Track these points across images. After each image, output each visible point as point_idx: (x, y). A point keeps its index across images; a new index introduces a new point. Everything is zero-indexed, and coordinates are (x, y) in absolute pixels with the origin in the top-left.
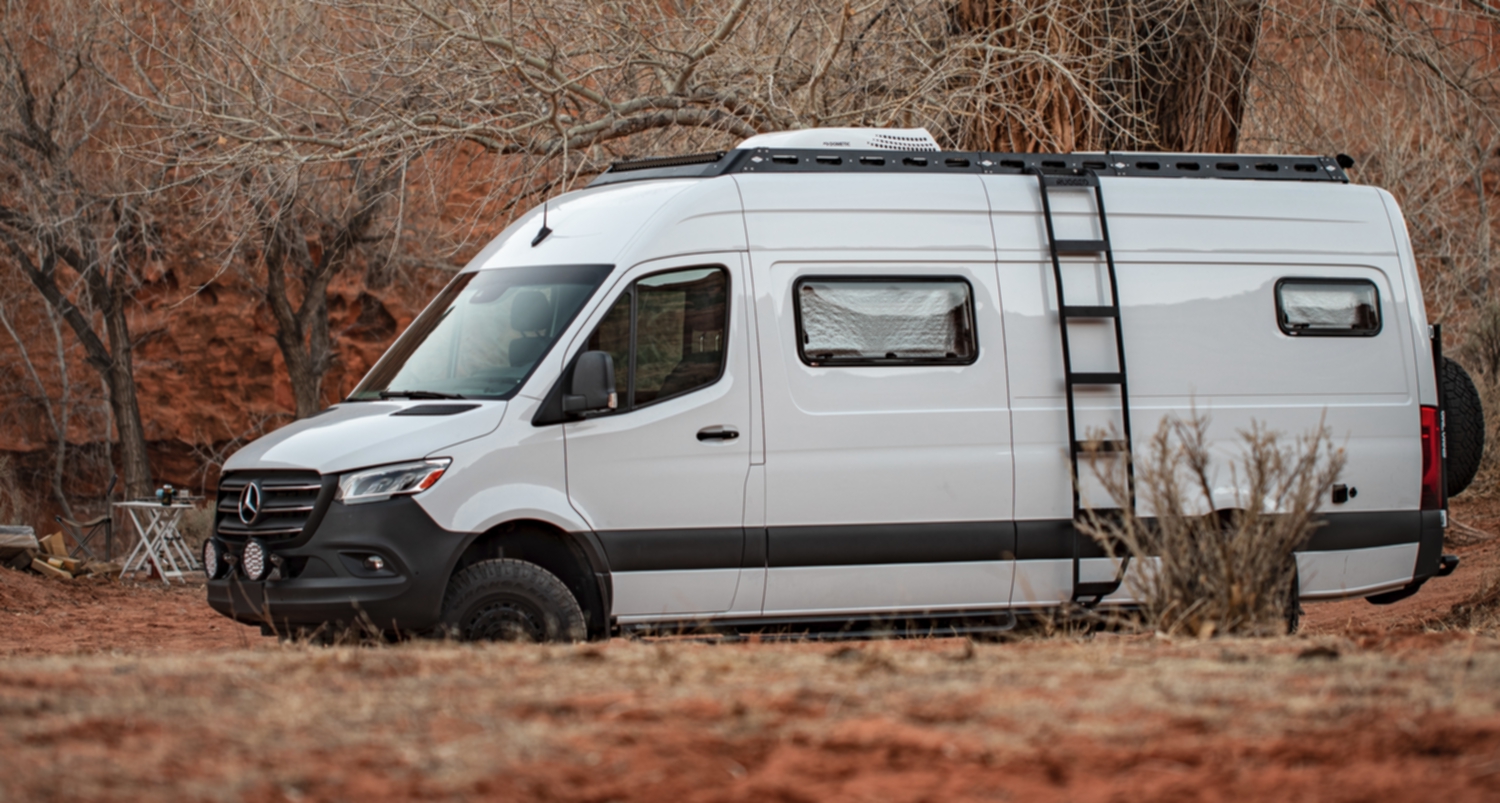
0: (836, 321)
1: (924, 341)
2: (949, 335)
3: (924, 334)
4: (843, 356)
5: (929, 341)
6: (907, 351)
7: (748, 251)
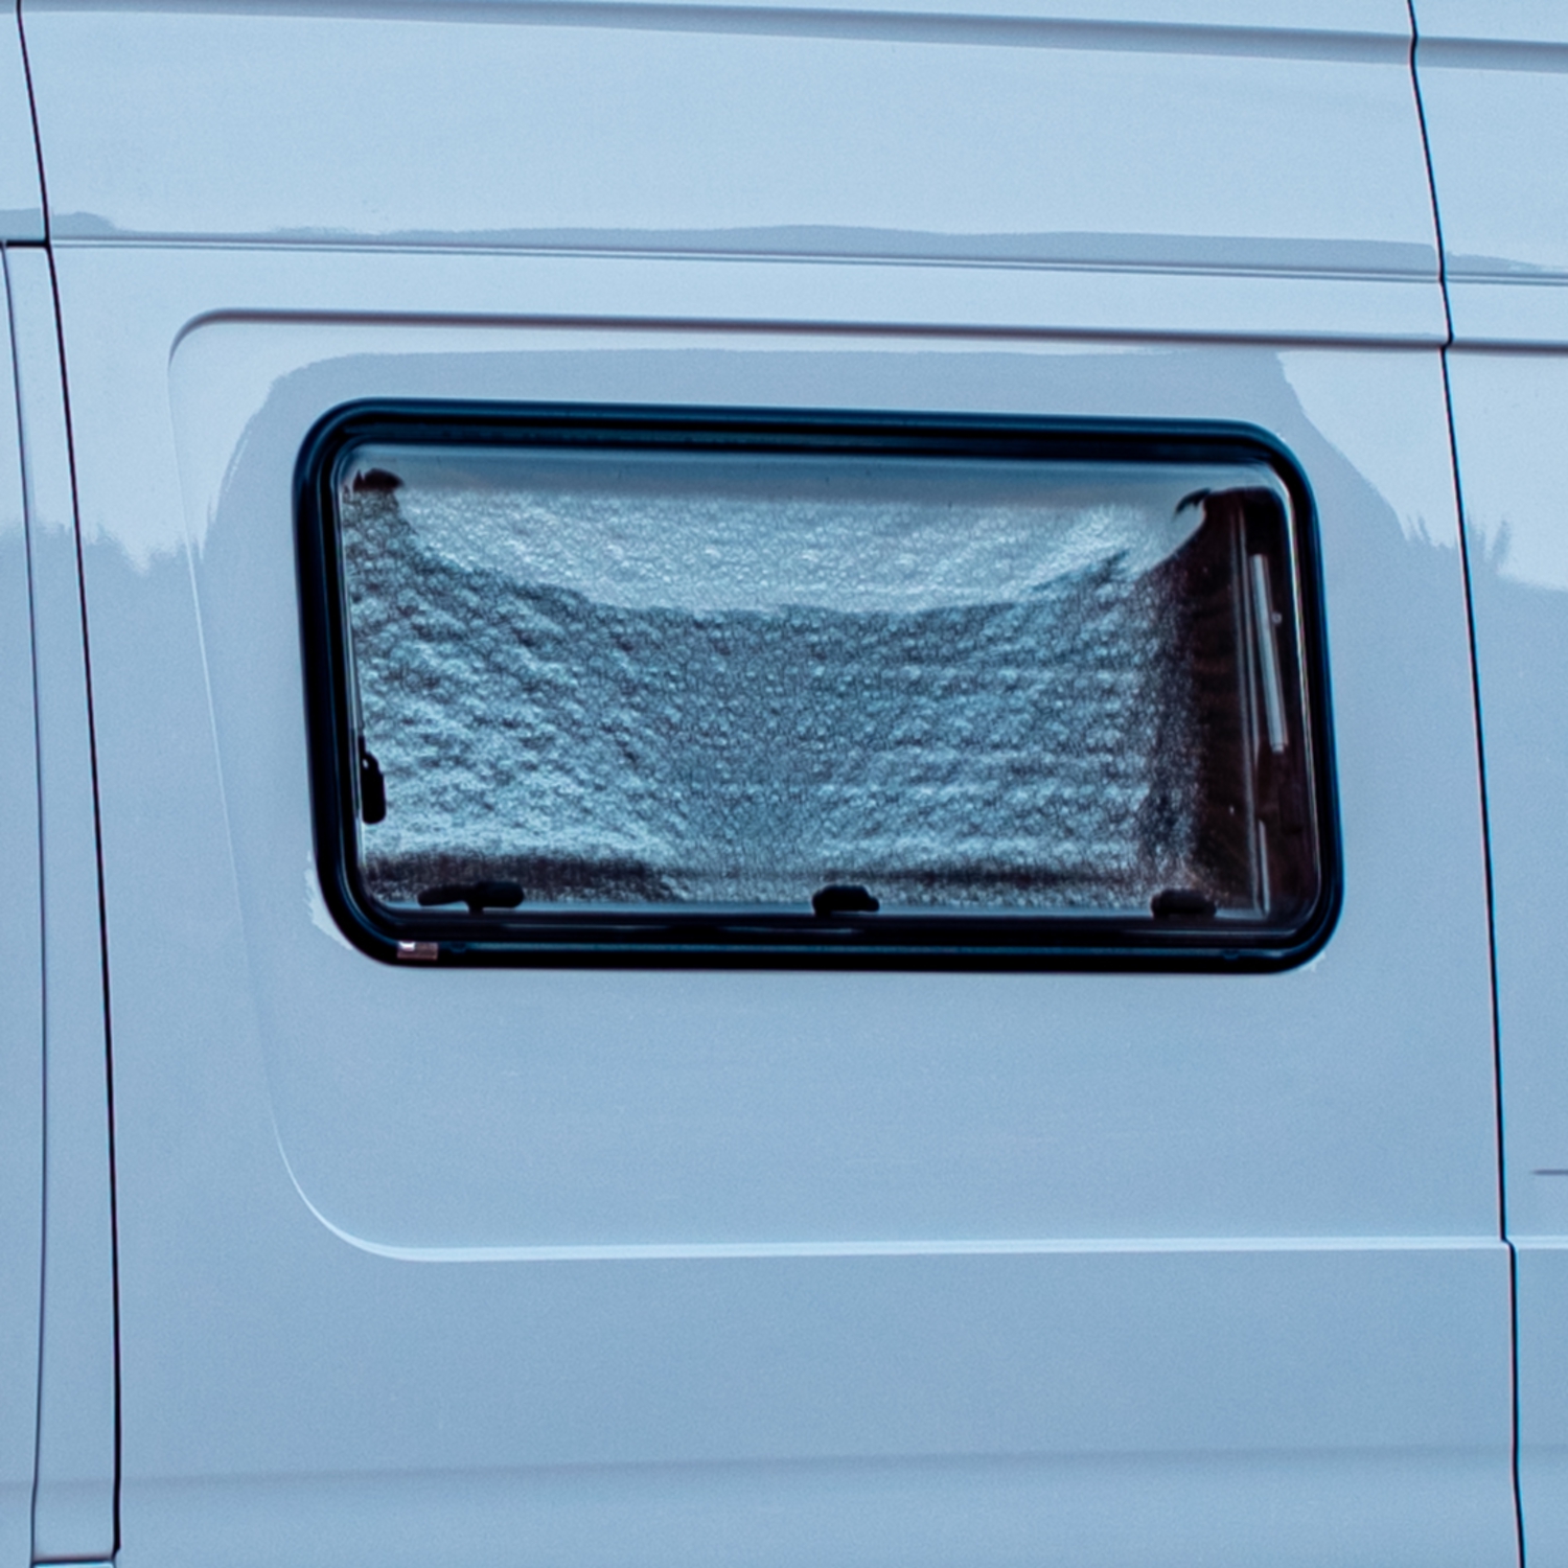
0: (531, 686)
1: (1020, 821)
2: (1161, 782)
3: (1022, 773)
4: (568, 904)
5: (1048, 819)
6: (929, 877)
7: (45, 244)
